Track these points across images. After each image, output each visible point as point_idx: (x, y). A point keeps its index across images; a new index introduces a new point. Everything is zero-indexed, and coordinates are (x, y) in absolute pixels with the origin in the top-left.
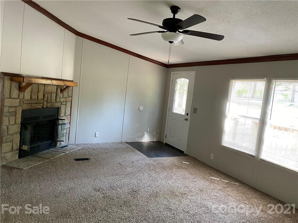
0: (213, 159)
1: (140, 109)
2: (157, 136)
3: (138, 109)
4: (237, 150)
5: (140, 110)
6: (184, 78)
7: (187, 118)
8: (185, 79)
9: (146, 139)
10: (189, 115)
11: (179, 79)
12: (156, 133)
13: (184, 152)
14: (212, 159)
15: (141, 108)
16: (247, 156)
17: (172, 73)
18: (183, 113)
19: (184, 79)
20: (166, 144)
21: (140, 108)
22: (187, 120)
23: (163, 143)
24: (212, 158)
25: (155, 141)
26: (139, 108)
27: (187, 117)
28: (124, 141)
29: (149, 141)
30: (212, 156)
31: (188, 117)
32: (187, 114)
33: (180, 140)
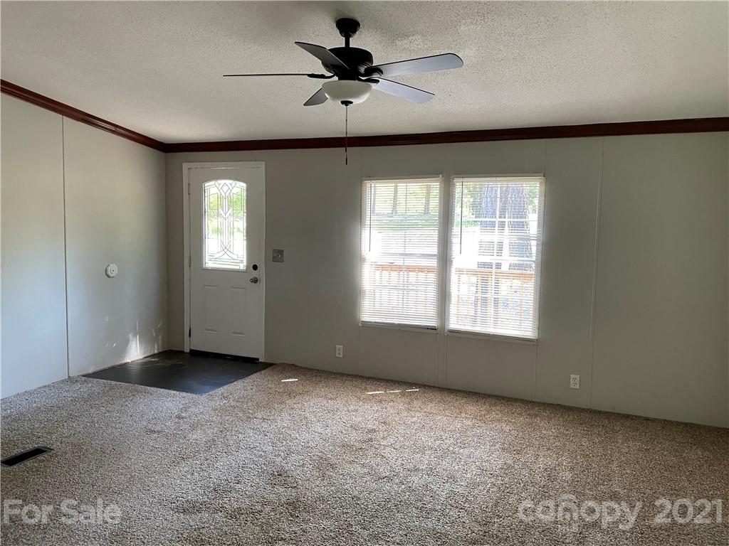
0: (343, 355)
1: (109, 273)
2: (160, 337)
3: (104, 274)
4: (399, 325)
5: (111, 275)
6: (230, 179)
7: (257, 277)
8: (231, 181)
9: (135, 353)
10: (262, 268)
11: (212, 183)
12: (155, 332)
13: (258, 359)
14: (341, 356)
15: (113, 269)
16: (421, 330)
17: (185, 166)
18: (242, 266)
19: (228, 182)
20: (195, 353)
21: (109, 269)
22: (255, 281)
23: (182, 352)
24: (339, 353)
25: (156, 352)
26: (106, 270)
27: (255, 274)
28: (74, 373)
29: (141, 357)
30: (339, 349)
31: (261, 273)
32: (255, 267)
33: (242, 334)
